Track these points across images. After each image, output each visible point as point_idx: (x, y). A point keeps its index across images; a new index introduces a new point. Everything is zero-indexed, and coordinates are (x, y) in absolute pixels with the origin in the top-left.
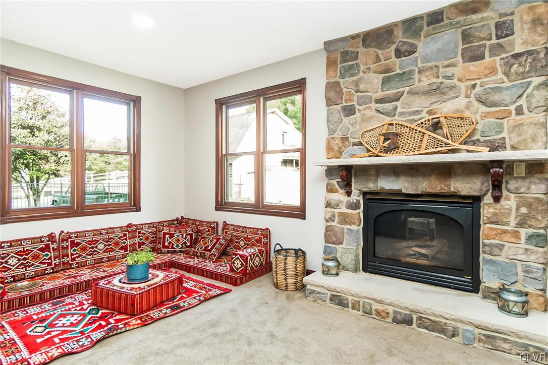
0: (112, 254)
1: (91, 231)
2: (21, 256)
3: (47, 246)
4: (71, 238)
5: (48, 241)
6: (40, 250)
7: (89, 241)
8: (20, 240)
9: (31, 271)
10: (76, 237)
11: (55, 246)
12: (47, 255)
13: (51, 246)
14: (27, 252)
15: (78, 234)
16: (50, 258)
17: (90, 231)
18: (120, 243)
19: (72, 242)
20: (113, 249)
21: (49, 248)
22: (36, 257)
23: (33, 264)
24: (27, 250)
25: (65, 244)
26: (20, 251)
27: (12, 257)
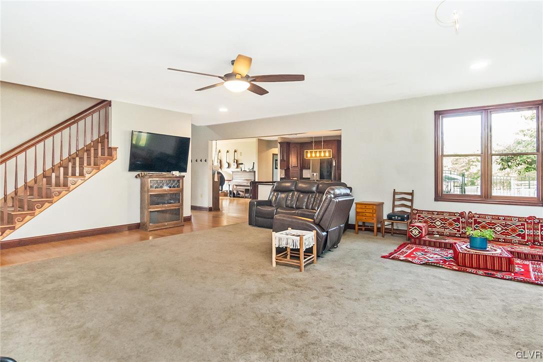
0: (509, 237)
1: (491, 215)
2: (443, 221)
3: (458, 219)
4: (474, 217)
5: (459, 216)
6: (454, 220)
7: (489, 222)
8: (443, 212)
9: (447, 232)
10: (479, 217)
11: (463, 220)
12: (457, 225)
13: (461, 220)
14: (446, 220)
15: (480, 216)
16: (459, 227)
17: (489, 215)
18: (518, 231)
19: (475, 221)
20: (509, 233)
21: (459, 221)
22: (451, 224)
23: (449, 228)
24: (446, 219)
25: (470, 221)
26: (442, 219)
27: (438, 221)
